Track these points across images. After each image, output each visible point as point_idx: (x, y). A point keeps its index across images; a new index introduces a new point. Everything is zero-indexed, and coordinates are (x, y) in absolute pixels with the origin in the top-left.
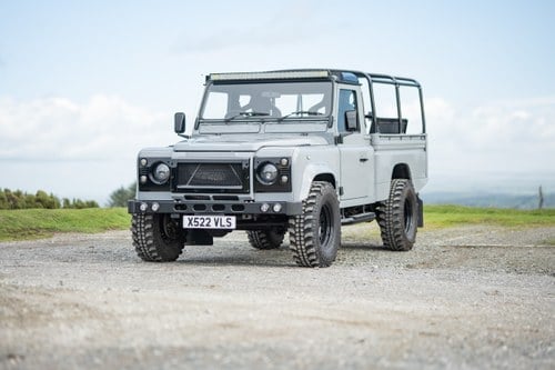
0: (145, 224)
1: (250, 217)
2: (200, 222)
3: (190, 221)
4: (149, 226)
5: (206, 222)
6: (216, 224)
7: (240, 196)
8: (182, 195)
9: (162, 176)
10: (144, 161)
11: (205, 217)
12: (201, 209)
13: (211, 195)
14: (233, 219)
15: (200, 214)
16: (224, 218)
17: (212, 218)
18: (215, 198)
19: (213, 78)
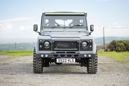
0: (39, 61)
1: (80, 59)
2: (63, 60)
3: (59, 60)
4: (40, 62)
5: (65, 60)
6: (69, 61)
7: (76, 52)
8: (56, 52)
9: (47, 45)
10: (41, 41)
11: (65, 59)
12: (63, 56)
13: (66, 52)
14: (74, 59)
15: (63, 58)
16: (71, 59)
17: (67, 59)
18: (67, 53)
19: (46, 14)
